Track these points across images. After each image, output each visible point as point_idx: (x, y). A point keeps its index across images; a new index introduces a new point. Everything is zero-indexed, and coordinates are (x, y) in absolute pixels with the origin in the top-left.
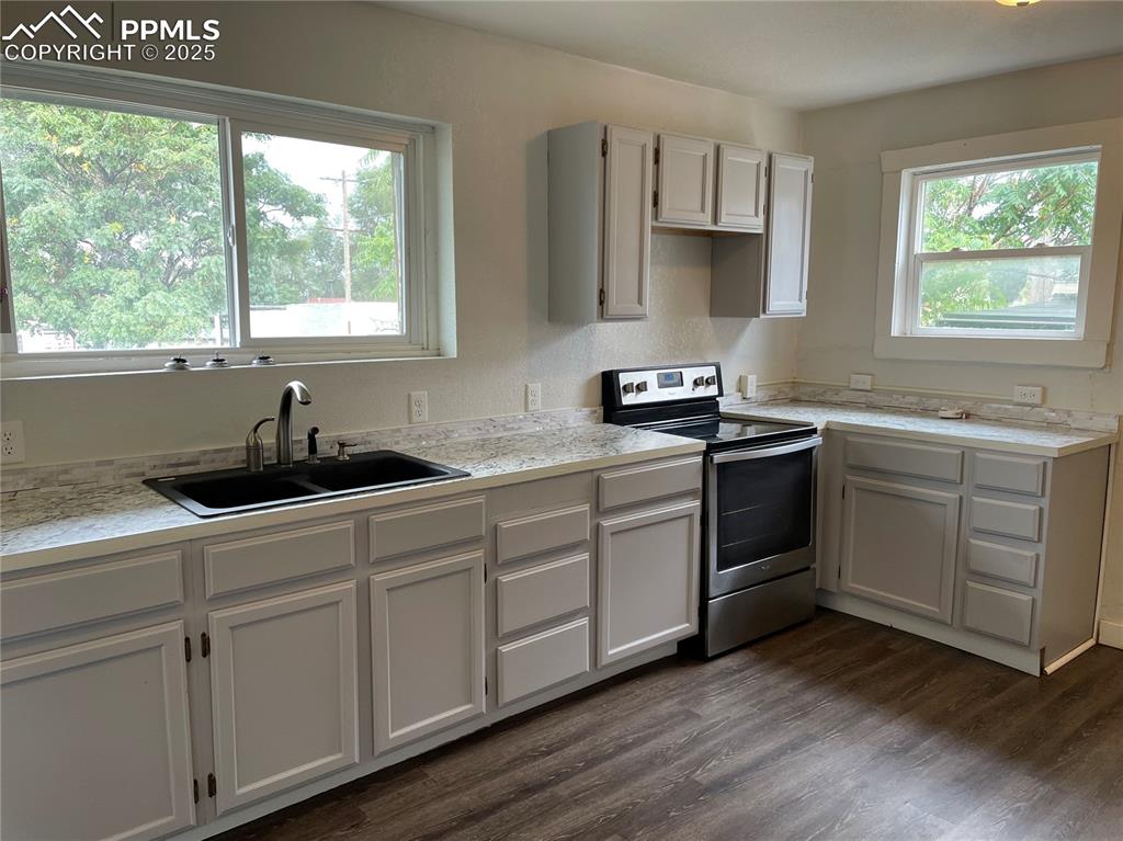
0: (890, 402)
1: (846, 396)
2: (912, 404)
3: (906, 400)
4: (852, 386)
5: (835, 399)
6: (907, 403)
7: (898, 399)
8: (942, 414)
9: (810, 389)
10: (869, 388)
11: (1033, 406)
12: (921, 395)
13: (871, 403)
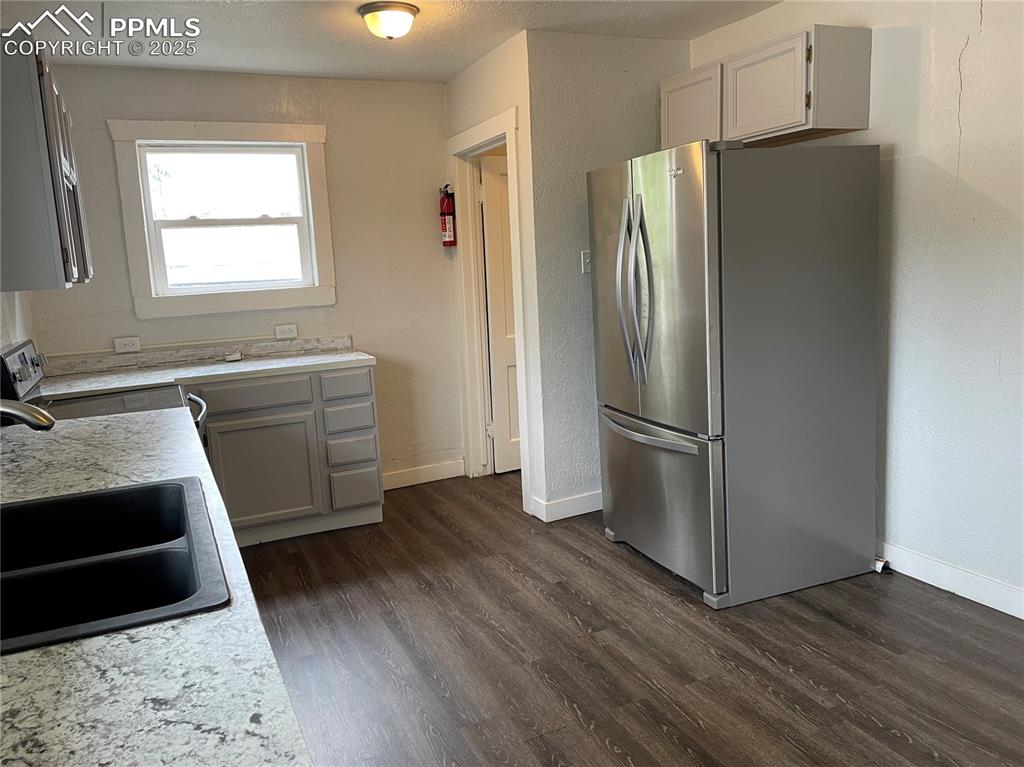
0: (164, 358)
1: (112, 361)
2: (187, 356)
3: (179, 354)
4: (118, 351)
5: (99, 366)
6: (183, 356)
7: (172, 355)
8: (230, 358)
9: (65, 361)
10: (139, 349)
11: (292, 340)
12: (195, 347)
13: (143, 363)
